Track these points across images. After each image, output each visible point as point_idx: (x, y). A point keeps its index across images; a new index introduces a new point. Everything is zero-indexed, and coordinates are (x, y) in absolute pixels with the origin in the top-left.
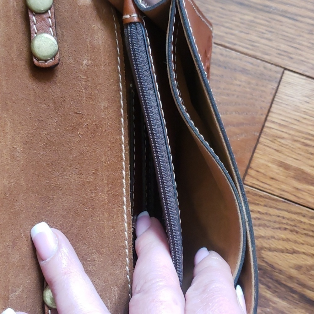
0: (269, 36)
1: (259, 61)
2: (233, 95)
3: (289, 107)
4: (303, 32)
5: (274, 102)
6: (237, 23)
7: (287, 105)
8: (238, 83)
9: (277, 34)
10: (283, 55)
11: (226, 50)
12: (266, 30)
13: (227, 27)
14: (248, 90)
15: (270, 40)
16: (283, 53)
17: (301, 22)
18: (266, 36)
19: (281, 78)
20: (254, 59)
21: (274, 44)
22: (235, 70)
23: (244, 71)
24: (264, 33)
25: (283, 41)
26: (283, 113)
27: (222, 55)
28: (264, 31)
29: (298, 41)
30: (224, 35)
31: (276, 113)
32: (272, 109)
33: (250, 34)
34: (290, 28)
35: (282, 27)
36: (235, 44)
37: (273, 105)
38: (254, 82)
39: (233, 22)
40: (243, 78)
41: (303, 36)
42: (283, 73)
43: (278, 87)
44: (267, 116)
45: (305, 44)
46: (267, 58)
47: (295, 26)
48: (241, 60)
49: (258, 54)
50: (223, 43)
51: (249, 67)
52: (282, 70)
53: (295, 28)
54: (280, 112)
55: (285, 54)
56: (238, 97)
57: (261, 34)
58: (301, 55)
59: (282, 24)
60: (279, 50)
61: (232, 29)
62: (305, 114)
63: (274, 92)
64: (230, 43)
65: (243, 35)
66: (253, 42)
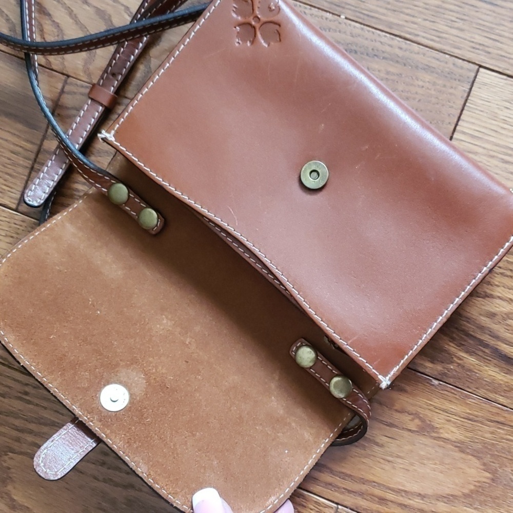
0: (460, 24)
1: (447, 56)
2: (414, 99)
3: (485, 115)
4: (504, 20)
5: (466, 108)
6: (420, 9)
7: (482, 111)
8: (421, 83)
9: (471, 22)
10: (478, 49)
11: (406, 43)
12: (457, 18)
13: (407, 14)
14: (433, 92)
15: (462, 30)
16: (478, 46)
17: (502, 7)
18: (456, 25)
19: (475, 77)
20: (441, 54)
21: (467, 35)
22: (417, 67)
23: (428, 69)
24: (455, 22)
25: (480, 32)
26: (476, 122)
27: (401, 48)
28: (454, 19)
29: (497, 31)
30: (405, 24)
31: (467, 122)
32: (462, 117)
33: (437, 23)
34: (488, 15)
35: (477, 14)
36: (418, 35)
37: (464, 112)
38: (440, 82)
39: (416, 8)
40: (428, 77)
41: (503, 25)
42: (478, 71)
43: (471, 89)
44: (456, 125)
45: (506, 34)
46: (457, 52)
47: (494, 12)
48: (424, 55)
49: (447, 48)
50: (403, 34)
51: (435, 63)
52: (477, 67)
53: (494, 15)
54: (473, 121)
55: (481, 48)
56: (419, 101)
57: (451, 22)
58: (501, 49)
59: (477, 10)
60: (473, 42)
61: (413, 16)
62: (504, 123)
63: (466, 95)
64: (410, 34)
65: (427, 24)
66: (441, 32)
